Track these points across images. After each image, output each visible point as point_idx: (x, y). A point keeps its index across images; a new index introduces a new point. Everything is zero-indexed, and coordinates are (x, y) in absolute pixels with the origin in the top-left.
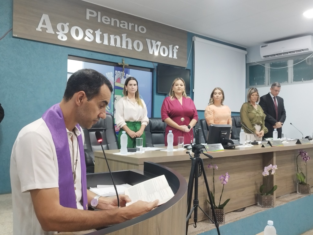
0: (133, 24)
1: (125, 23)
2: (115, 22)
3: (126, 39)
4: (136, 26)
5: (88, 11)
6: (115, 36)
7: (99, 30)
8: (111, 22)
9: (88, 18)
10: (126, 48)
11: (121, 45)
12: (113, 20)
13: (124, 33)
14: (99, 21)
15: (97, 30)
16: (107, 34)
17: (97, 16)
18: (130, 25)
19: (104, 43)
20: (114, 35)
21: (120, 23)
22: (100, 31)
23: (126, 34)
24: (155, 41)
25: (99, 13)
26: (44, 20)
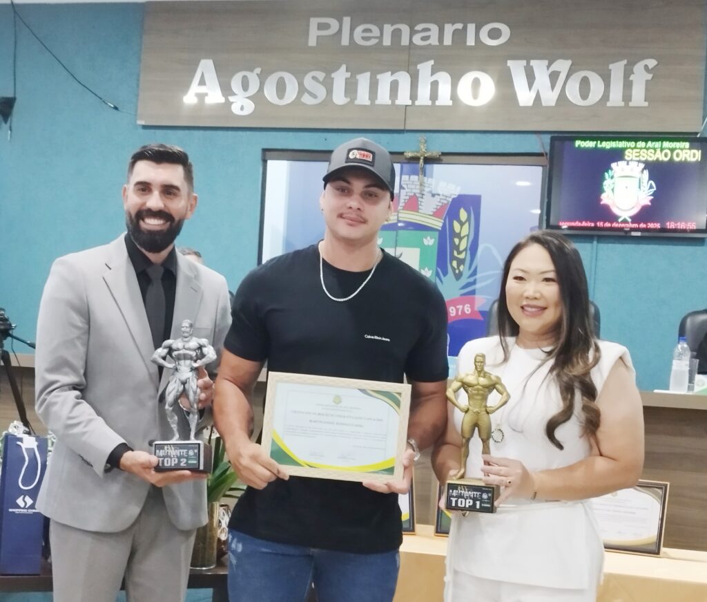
0: (459, 26)
1: (428, 30)
2: (396, 34)
3: (432, 75)
4: (471, 28)
5: (314, 22)
6: (392, 74)
7: (344, 67)
8: (381, 37)
9: (312, 42)
10: (430, 103)
11: (414, 96)
12: (388, 29)
13: (427, 59)
14: (345, 41)
15: (337, 68)
16: (368, 74)
17: (340, 31)
18: (449, 29)
19: (357, 102)
20: (390, 73)
21: (413, 32)
22: (347, 71)
23: (432, 62)
24: (546, 62)
25: (347, 21)
26: (203, 75)
